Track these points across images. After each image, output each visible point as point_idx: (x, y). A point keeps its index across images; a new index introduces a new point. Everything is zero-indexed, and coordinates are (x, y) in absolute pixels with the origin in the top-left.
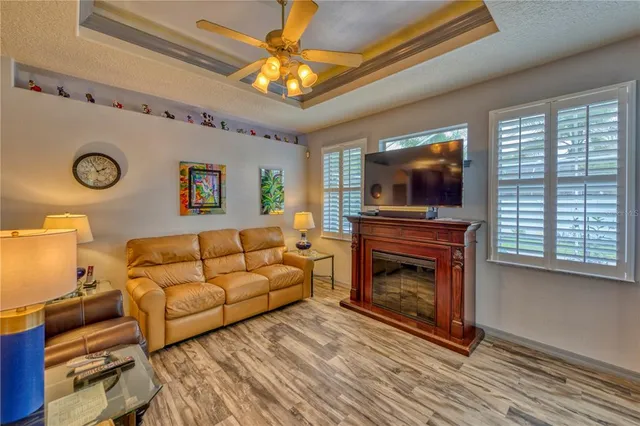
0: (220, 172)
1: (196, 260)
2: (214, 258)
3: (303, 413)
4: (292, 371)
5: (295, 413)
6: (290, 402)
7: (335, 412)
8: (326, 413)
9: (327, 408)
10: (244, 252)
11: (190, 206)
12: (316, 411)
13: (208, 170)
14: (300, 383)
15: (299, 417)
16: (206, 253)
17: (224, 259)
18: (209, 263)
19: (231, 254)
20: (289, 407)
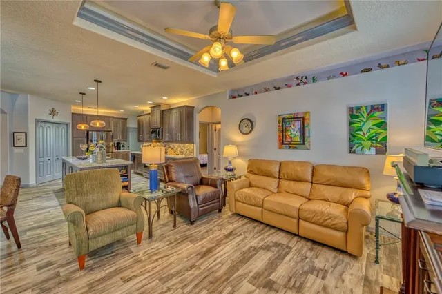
0: (303, 118)
1: (275, 178)
2: (286, 179)
4: (229, 262)
5: (192, 267)
6: (202, 264)
7: (190, 287)
8: (191, 282)
10: (312, 182)
11: (283, 143)
13: (295, 118)
14: (217, 267)
15: (189, 269)
16: (282, 175)
17: (292, 183)
18: (282, 182)
19: (300, 181)
20: (197, 264)
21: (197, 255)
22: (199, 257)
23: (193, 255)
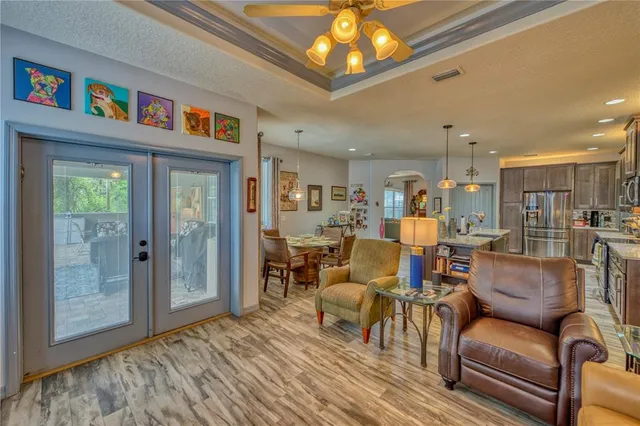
3: (316, 401)
5: (324, 401)
6: (330, 411)
7: (287, 403)
8: (295, 402)
9: (293, 406)
12: (305, 403)
15: (320, 398)
20: (330, 406)
21: (351, 404)
22: (349, 407)
23: (351, 399)
